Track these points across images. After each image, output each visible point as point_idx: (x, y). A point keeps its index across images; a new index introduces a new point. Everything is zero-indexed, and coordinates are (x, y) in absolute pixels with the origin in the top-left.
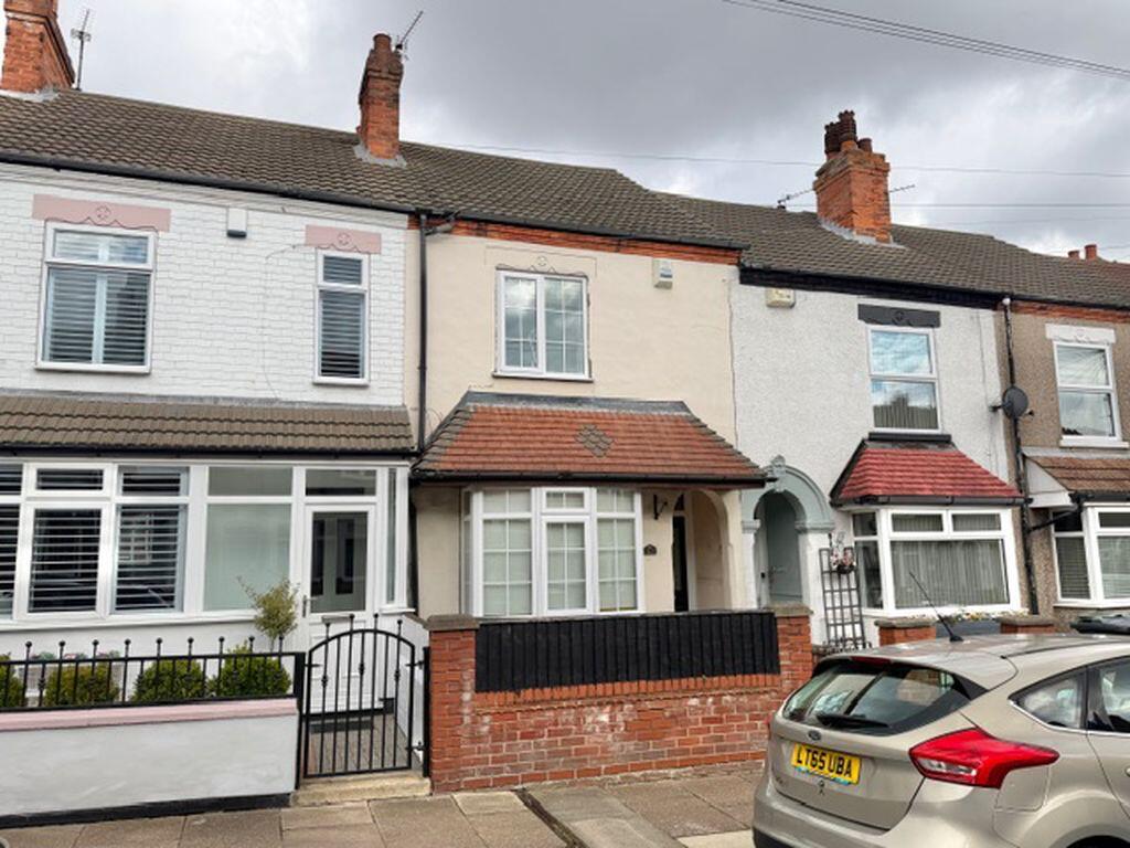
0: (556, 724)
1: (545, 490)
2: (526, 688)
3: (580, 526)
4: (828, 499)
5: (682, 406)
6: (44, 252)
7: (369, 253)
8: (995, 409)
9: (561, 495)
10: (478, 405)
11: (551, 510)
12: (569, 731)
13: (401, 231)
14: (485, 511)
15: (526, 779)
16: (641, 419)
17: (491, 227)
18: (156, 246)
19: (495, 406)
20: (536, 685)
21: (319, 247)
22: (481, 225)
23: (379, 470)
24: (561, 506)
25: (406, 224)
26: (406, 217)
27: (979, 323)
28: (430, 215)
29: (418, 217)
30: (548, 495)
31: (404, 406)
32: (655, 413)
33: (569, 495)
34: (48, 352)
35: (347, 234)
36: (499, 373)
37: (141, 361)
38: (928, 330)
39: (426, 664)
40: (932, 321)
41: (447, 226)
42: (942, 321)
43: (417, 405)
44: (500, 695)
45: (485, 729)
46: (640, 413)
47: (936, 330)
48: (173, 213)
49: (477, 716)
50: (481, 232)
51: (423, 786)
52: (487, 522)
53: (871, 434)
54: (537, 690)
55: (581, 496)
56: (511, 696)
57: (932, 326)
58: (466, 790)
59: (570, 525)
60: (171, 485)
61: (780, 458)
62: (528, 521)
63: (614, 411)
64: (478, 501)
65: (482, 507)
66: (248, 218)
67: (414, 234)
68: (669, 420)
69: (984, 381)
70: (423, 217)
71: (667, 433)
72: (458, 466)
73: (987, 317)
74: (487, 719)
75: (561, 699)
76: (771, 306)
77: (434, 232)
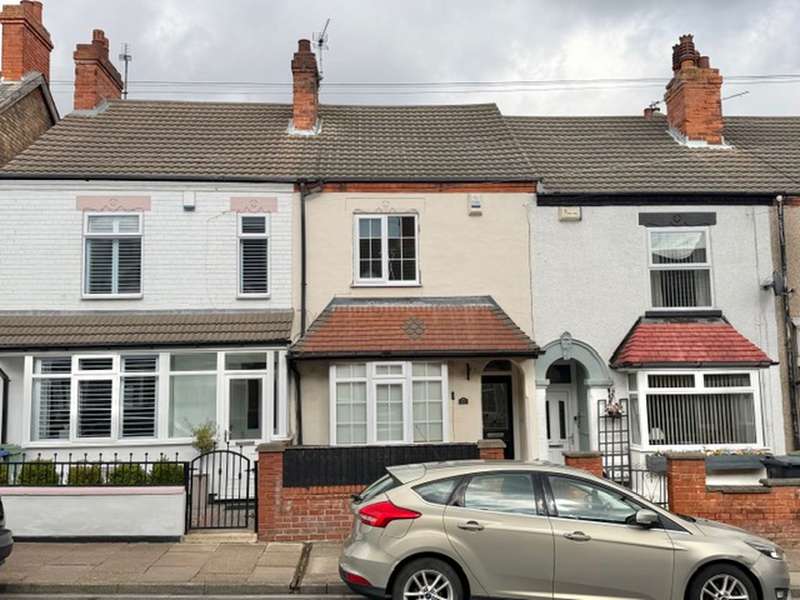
0: (331, 507)
1: (375, 364)
2: (313, 485)
3: (398, 386)
4: (607, 363)
5: (489, 299)
6: (83, 230)
7: (269, 212)
8: (766, 288)
9: (386, 367)
10: (339, 306)
11: (378, 376)
12: (339, 512)
13: (290, 195)
14: (337, 377)
15: (312, 537)
16: (453, 310)
17: (348, 185)
18: (144, 221)
19: (350, 306)
20: (318, 485)
21: (238, 212)
22: (342, 184)
23: (268, 352)
24: (387, 373)
25: (292, 190)
26: (292, 185)
27: (754, 220)
28: (307, 182)
29: (299, 184)
30: (378, 367)
31: (292, 309)
32: (465, 305)
33: (392, 367)
34: (88, 287)
35: (255, 200)
36: (355, 285)
37: (138, 291)
38: (705, 228)
39: (255, 470)
40: (709, 220)
41: (319, 188)
42: (718, 219)
43: (300, 308)
44: (298, 489)
45: (288, 508)
46: (453, 306)
47: (712, 227)
48: (152, 198)
49: (284, 500)
50: (342, 189)
51: (252, 537)
52: (338, 384)
53: (647, 313)
54: (320, 488)
55: (400, 367)
56: (304, 490)
57: (708, 224)
58: (277, 541)
59: (392, 386)
60: (150, 364)
61: (568, 334)
62: (364, 383)
63: (435, 306)
64: (333, 371)
65: (335, 374)
66: (195, 196)
67: (298, 195)
68: (475, 311)
69: (757, 266)
70: (302, 184)
71: (470, 320)
72: (316, 349)
73: (763, 213)
74: (289, 502)
75: (335, 493)
76: (563, 220)
77: (310, 193)
